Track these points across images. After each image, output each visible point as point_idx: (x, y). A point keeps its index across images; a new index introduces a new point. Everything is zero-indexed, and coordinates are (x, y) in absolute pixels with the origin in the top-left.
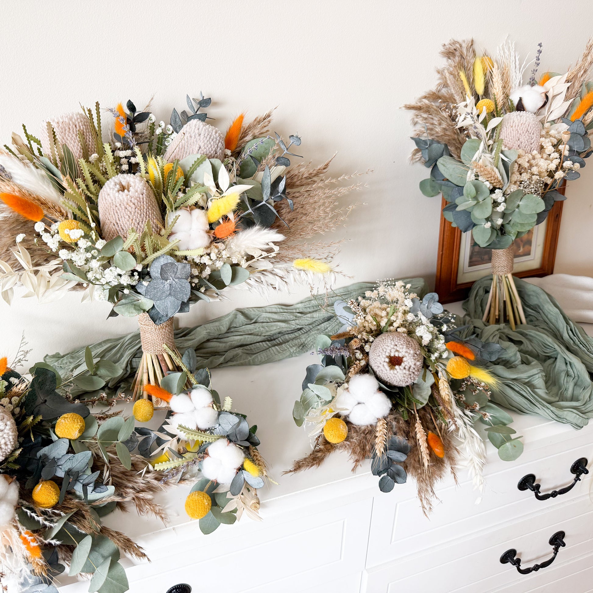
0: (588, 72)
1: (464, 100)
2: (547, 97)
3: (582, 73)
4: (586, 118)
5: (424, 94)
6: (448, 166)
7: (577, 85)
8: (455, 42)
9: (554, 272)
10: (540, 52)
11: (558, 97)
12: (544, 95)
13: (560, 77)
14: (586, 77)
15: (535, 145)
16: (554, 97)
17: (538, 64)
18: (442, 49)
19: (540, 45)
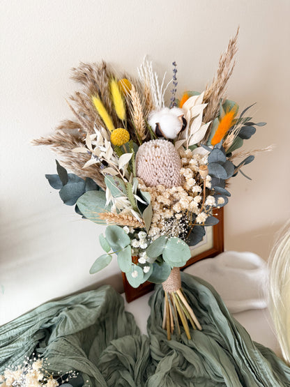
0: (224, 90)
1: (93, 132)
2: (184, 121)
3: (218, 91)
4: (226, 141)
5: (59, 124)
6: (89, 205)
7: (215, 104)
8: (85, 66)
9: (225, 250)
10: (175, 71)
11: (196, 120)
12: (181, 118)
13: (196, 97)
14: (223, 95)
15: (176, 179)
16: (192, 120)
17: (176, 84)
18: (72, 74)
19: (174, 64)
